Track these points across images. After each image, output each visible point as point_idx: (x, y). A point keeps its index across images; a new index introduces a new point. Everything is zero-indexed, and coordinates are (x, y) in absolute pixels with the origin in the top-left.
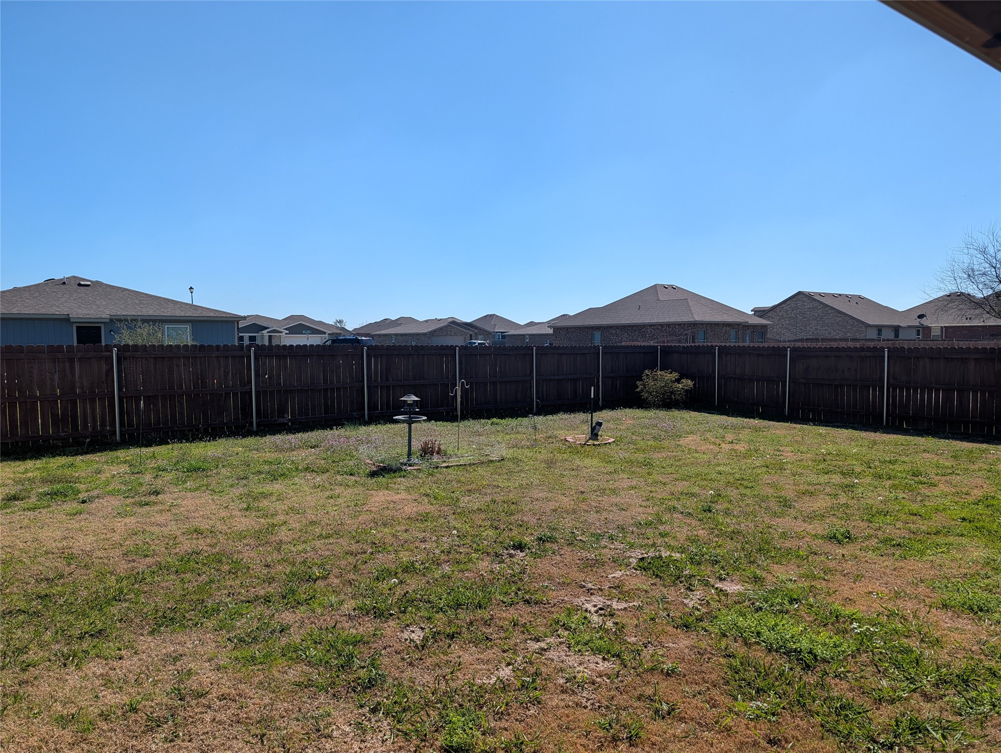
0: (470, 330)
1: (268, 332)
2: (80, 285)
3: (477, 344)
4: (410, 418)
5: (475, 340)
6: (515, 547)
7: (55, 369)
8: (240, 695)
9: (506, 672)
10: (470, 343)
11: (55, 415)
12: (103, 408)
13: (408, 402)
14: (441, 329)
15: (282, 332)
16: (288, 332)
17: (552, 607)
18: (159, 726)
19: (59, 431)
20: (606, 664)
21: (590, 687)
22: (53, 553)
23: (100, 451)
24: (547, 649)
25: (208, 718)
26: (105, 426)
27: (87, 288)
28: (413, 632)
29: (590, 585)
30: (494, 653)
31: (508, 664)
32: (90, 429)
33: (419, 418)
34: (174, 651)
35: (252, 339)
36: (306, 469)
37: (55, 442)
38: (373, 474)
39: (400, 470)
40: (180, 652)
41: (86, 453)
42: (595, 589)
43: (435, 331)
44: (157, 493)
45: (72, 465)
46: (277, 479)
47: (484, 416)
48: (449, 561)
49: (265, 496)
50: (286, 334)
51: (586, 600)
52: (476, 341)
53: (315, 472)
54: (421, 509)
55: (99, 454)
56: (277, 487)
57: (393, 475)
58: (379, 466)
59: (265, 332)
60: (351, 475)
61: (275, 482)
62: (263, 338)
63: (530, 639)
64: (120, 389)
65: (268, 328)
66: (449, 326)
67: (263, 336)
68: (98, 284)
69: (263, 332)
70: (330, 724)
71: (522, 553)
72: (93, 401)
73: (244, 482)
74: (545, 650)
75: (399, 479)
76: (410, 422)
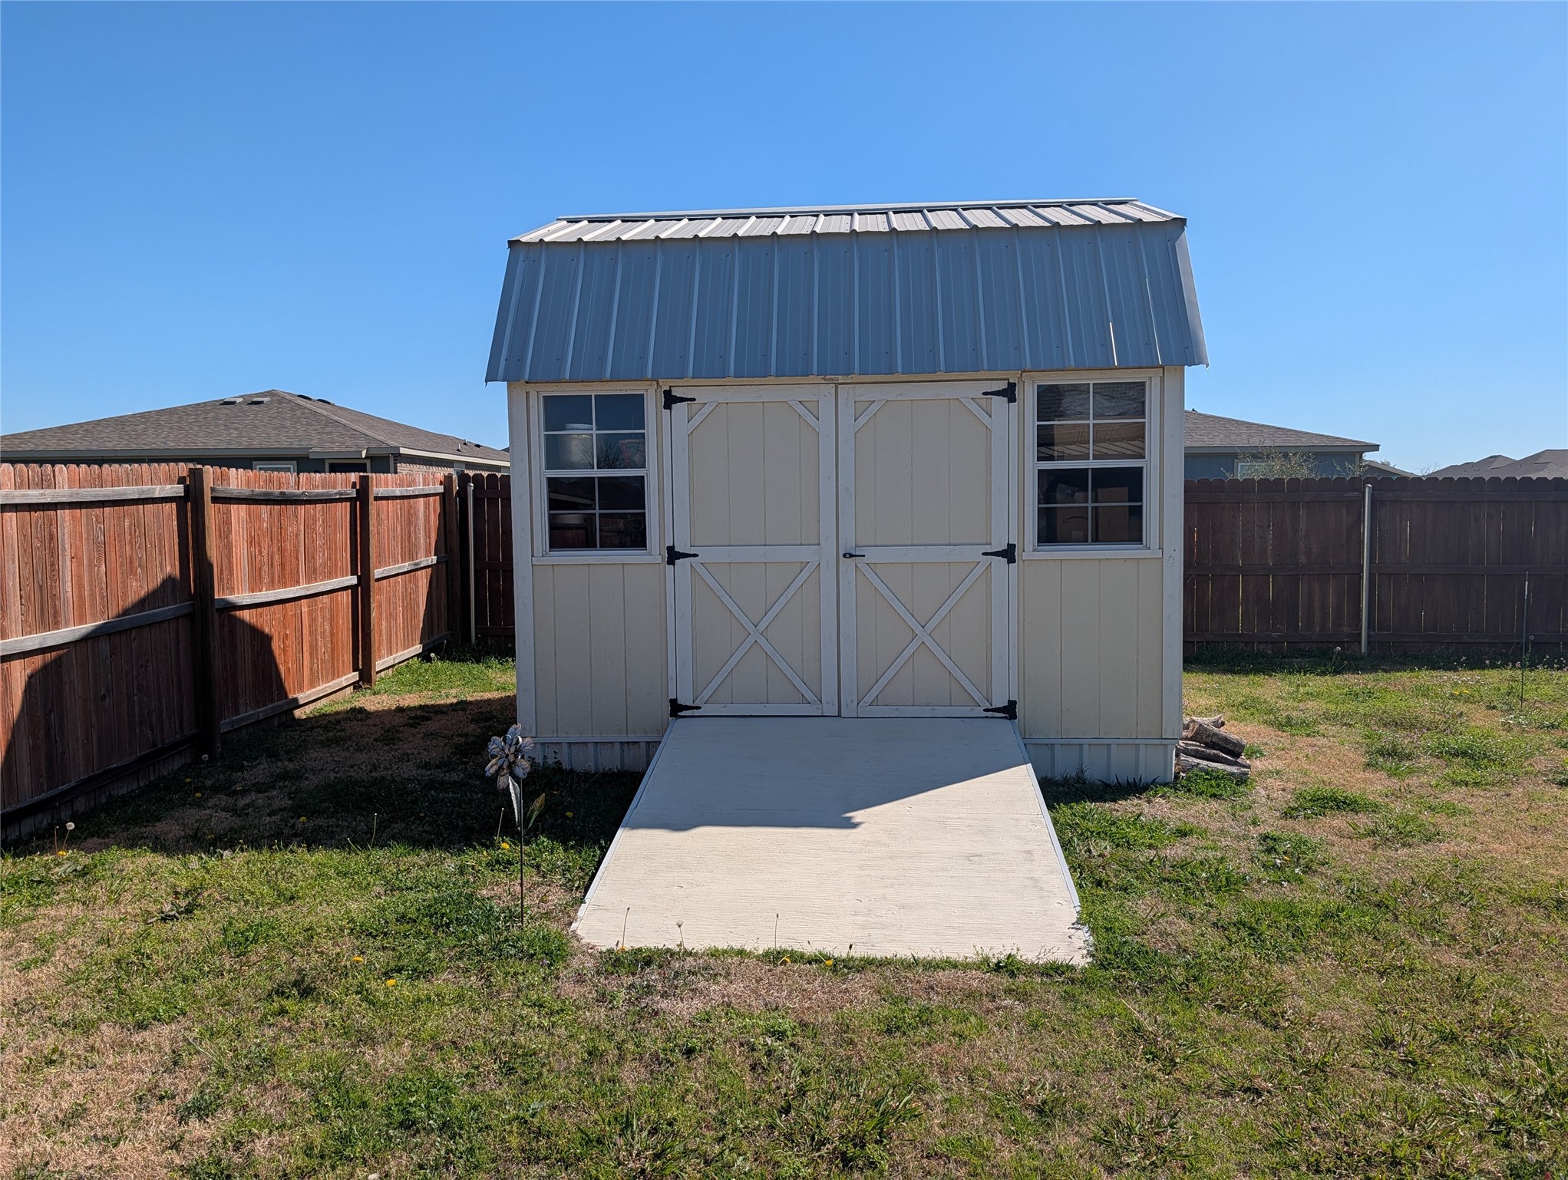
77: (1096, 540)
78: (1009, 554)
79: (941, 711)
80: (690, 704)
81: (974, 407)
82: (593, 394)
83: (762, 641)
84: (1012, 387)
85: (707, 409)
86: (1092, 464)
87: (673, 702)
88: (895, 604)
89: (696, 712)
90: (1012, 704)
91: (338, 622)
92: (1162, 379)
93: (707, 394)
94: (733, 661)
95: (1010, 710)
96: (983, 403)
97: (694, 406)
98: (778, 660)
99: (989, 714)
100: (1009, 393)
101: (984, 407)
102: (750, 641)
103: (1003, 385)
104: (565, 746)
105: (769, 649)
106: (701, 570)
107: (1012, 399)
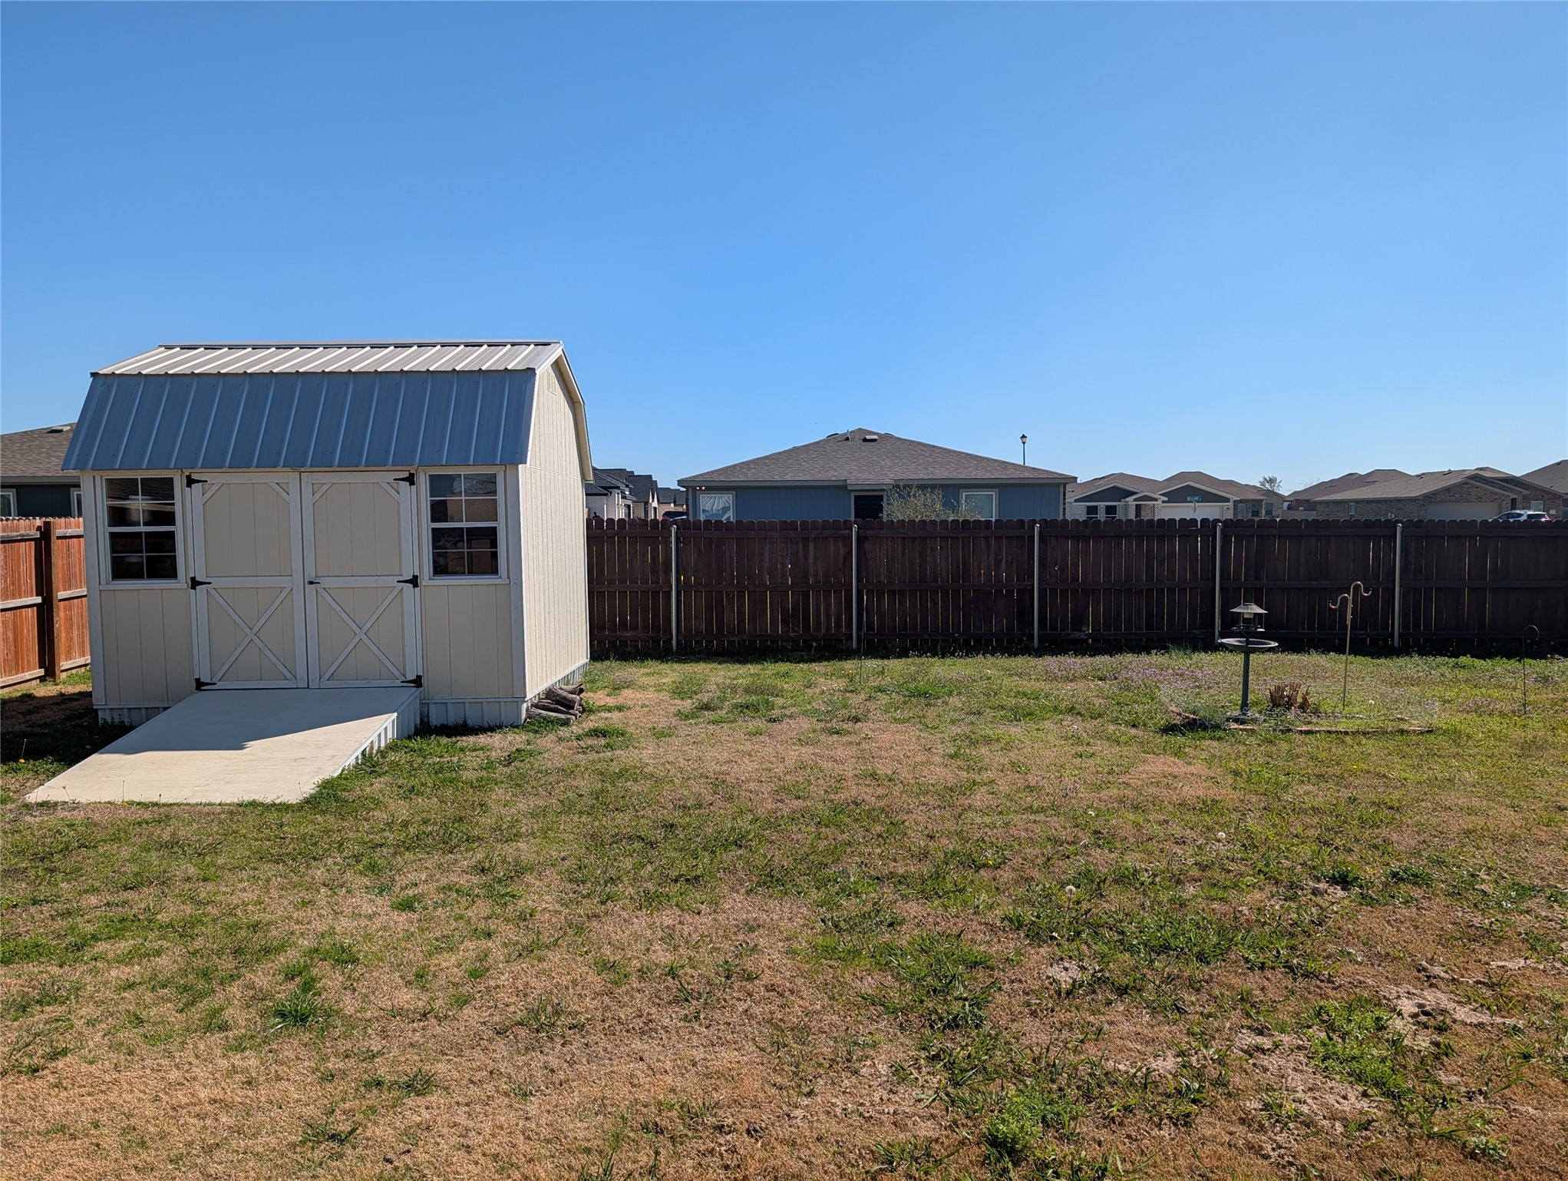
0: (1511, 490)
1: (1135, 500)
2: (865, 440)
3: (1522, 519)
4: (1248, 642)
5: (1523, 509)
6: (1333, 881)
7: (787, 551)
8: (792, 992)
9: (1166, 1064)
10: (1509, 516)
11: (785, 610)
12: (839, 604)
13: (1245, 616)
14: (1447, 490)
15: (1156, 500)
16: (1166, 499)
17: (1334, 989)
18: (687, 1000)
19: (788, 631)
20: (1364, 1104)
21: (1297, 1129)
22: (707, 778)
23: (828, 659)
24: (1268, 1050)
25: (741, 1007)
26: (841, 627)
27: (873, 443)
28: (1066, 969)
29: (1437, 970)
30: (1170, 1033)
31: (1181, 1054)
32: (823, 631)
33: (1265, 644)
34: (755, 919)
35: (1111, 510)
36: (1071, 710)
37: (784, 644)
38: (1169, 729)
39: (1217, 727)
40: (761, 922)
41: (812, 661)
42: (1442, 979)
43: (1434, 494)
44: (856, 720)
45: (786, 674)
46: (1020, 720)
47: (1449, 651)
48: (1200, 881)
49: (988, 741)
50: (1164, 502)
51: (1408, 993)
52: (1522, 512)
53: (1081, 716)
54: (1213, 792)
55: (826, 663)
56: (1015, 731)
57: (1202, 734)
58: (1187, 717)
59: (1130, 499)
60: (1134, 726)
61: (1015, 723)
62: (1127, 510)
63: (1249, 1028)
64: (859, 580)
65: (1135, 493)
66: (1467, 483)
67: (1126, 506)
68: (888, 437)
69: (1127, 499)
70: (867, 1058)
71: (1342, 892)
72: (827, 594)
73: (973, 718)
74: (1263, 1051)
75: (1208, 742)
76: (1247, 652)
77: (471, 572)
78: (414, 581)
79: (373, 684)
80: (209, 681)
81: (388, 488)
82: (139, 478)
83: (256, 639)
84: (412, 475)
85: (215, 488)
86: (464, 525)
87: (198, 681)
88: (343, 614)
89: (213, 687)
90: (419, 678)
91: (22, 631)
92: (505, 472)
93: (214, 478)
94: (237, 653)
95: (418, 682)
96: (395, 486)
97: (207, 486)
98: (266, 651)
99: (404, 684)
100: (411, 480)
101: (396, 487)
102: (248, 640)
103: (406, 475)
104: (126, 711)
105: (260, 645)
106: (213, 592)
107: (412, 483)
